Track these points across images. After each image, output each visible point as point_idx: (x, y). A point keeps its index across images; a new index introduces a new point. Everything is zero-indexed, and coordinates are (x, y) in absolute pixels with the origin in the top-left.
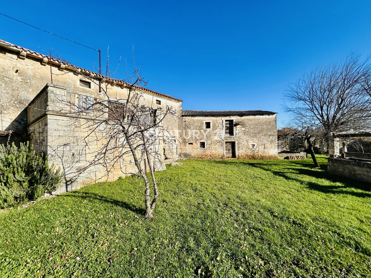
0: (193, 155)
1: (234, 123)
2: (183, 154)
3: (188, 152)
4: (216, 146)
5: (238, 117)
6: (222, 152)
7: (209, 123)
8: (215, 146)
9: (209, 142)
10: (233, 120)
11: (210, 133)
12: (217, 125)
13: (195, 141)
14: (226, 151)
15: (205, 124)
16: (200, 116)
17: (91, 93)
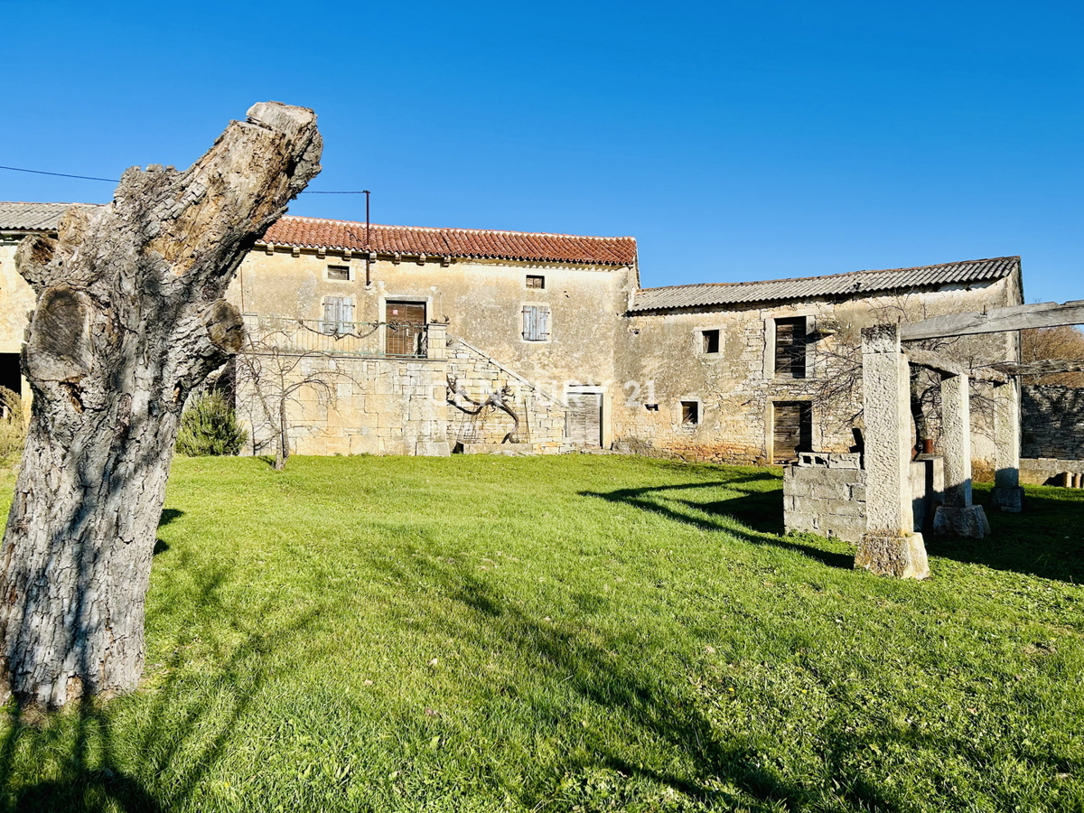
0: (657, 444)
1: (809, 331)
2: (628, 440)
3: (642, 436)
4: (739, 417)
5: (824, 305)
6: (759, 442)
7: (716, 332)
8: (732, 418)
9: (713, 402)
10: (804, 318)
11: (718, 371)
12: (744, 341)
13: (665, 398)
14: (777, 439)
15: (701, 338)
16: (684, 309)
17: (350, 290)
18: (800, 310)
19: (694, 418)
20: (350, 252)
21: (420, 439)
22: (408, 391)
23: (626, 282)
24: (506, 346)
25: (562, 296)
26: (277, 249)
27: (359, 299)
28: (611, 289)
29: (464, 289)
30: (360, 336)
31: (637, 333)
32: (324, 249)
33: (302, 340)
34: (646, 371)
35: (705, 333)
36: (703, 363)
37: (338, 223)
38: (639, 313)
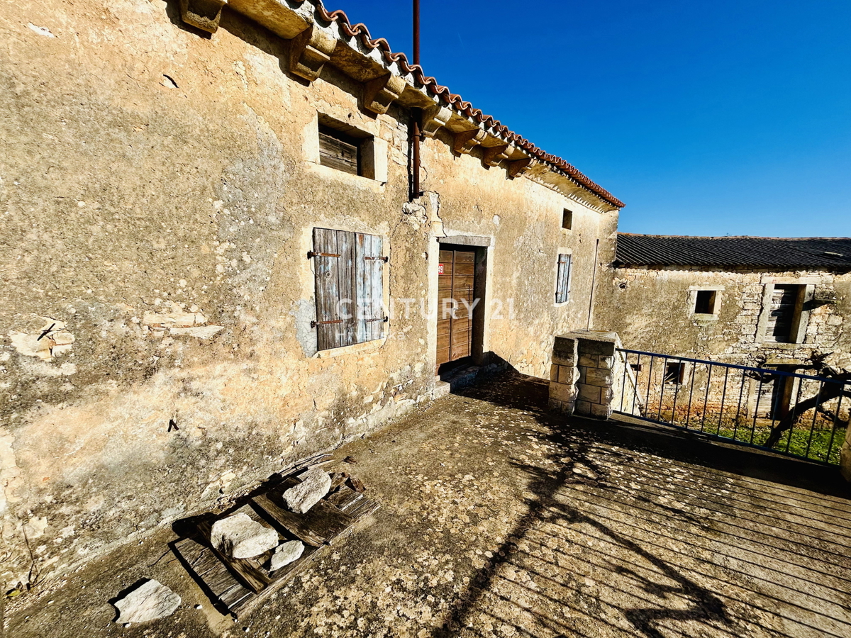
1: (807, 299)
4: (723, 379)
5: (826, 275)
6: (742, 401)
8: (719, 379)
10: (803, 287)
11: (710, 332)
12: (740, 304)
13: (651, 359)
15: (694, 298)
17: (376, 210)
18: (803, 278)
25: (578, 240)
29: (522, 224)
31: (623, 287)
34: (629, 329)
36: (695, 324)
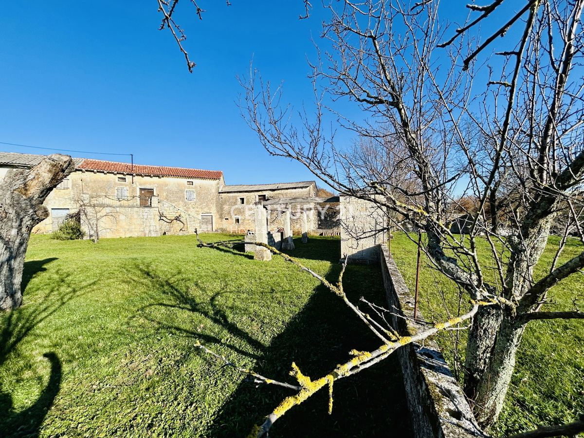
0: (228, 230)
1: (266, 198)
2: (220, 229)
3: (224, 227)
7: (243, 199)
8: (248, 222)
9: (243, 218)
10: (265, 195)
11: (244, 209)
12: (251, 201)
13: (230, 217)
15: (240, 200)
16: (235, 192)
17: (126, 186)
18: (264, 193)
19: (238, 222)
20: (126, 174)
21: (150, 231)
22: (145, 217)
23: (218, 184)
24: (181, 202)
25: (199, 187)
26: (98, 172)
27: (130, 188)
28: (214, 185)
29: (166, 185)
30: (128, 200)
31: (222, 198)
32: (116, 172)
33: (107, 201)
34: (225, 209)
35: (240, 199)
36: (240, 207)
37: (123, 164)
38: (222, 193)
